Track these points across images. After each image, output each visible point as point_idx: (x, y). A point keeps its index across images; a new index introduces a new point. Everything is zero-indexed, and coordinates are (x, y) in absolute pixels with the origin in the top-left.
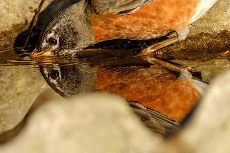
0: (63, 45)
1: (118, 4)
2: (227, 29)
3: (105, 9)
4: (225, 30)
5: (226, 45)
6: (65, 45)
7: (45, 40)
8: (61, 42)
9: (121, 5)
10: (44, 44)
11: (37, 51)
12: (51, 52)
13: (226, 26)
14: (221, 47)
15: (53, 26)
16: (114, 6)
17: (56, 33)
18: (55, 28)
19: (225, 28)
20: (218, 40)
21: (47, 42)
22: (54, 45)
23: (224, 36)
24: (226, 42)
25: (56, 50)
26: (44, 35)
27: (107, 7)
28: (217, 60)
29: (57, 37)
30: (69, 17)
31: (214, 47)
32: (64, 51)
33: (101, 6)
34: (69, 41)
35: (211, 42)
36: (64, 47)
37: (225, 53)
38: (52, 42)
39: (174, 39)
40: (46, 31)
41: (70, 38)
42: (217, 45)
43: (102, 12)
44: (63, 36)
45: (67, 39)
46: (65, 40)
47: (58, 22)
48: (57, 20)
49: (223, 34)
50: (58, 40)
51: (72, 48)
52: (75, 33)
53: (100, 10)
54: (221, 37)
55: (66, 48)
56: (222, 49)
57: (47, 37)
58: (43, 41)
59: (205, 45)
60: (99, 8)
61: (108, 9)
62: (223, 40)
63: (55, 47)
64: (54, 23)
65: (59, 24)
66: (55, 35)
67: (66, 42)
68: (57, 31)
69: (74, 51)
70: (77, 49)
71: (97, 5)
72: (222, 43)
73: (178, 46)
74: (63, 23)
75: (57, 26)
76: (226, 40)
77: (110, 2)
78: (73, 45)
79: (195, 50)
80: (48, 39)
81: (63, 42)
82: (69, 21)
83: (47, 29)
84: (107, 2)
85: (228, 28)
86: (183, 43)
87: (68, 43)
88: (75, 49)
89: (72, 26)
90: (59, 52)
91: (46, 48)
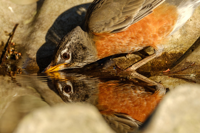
0: (74, 58)
1: (112, 24)
2: (167, 52)
3: (102, 29)
4: (166, 52)
5: (166, 64)
6: (76, 58)
7: (60, 55)
8: (73, 56)
9: (114, 25)
10: (59, 59)
11: (52, 66)
12: (64, 65)
13: (166, 49)
14: (163, 66)
15: (66, 44)
16: (109, 26)
17: (69, 49)
18: (68, 45)
19: (165, 51)
20: (159, 60)
21: (61, 57)
22: (67, 59)
23: (164, 57)
24: (166, 62)
25: (68, 64)
26: (59, 51)
27: (103, 27)
28: (159, 76)
29: (70, 53)
30: (78, 35)
31: (157, 66)
32: (75, 64)
33: (98, 26)
34: (80, 55)
35: (154, 62)
36: (75, 61)
37: (166, 71)
38: (66, 56)
39: (153, 56)
40: (60, 48)
41: (81, 53)
42: (159, 64)
43: (99, 32)
44: (75, 51)
45: (78, 54)
46: (77, 55)
47: (70, 40)
48: (69, 38)
49: (164, 55)
50: (70, 55)
51: (82, 61)
52: (84, 48)
53: (97, 30)
54: (162, 57)
55: (77, 62)
56: (163, 68)
57: (61, 53)
58: (58, 57)
59: (149, 64)
60: (96, 29)
61: (103, 29)
62: (163, 60)
63: (67, 61)
64: (66, 42)
65: (71, 42)
66: (68, 51)
67: (77, 56)
68: (70, 47)
69: (83, 64)
70: (85, 62)
71: (94, 26)
72: (163, 63)
73: (127, 64)
74: (74, 40)
75: (69, 43)
76: (166, 60)
77: (106, 23)
78: (83, 59)
79: (141, 68)
80: (62, 54)
81: (75, 56)
82: (78, 38)
83: (61, 46)
84: (103, 23)
85: (168, 50)
86: (132, 62)
87: (79, 57)
88: (83, 62)
89: (81, 42)
90: (71, 65)
91: (60, 63)
